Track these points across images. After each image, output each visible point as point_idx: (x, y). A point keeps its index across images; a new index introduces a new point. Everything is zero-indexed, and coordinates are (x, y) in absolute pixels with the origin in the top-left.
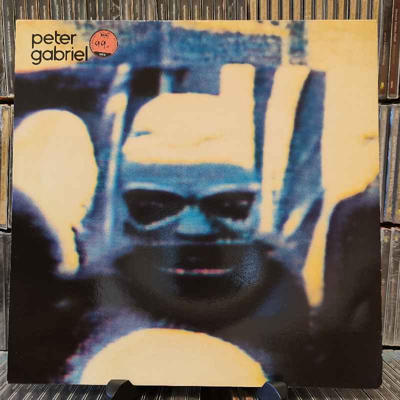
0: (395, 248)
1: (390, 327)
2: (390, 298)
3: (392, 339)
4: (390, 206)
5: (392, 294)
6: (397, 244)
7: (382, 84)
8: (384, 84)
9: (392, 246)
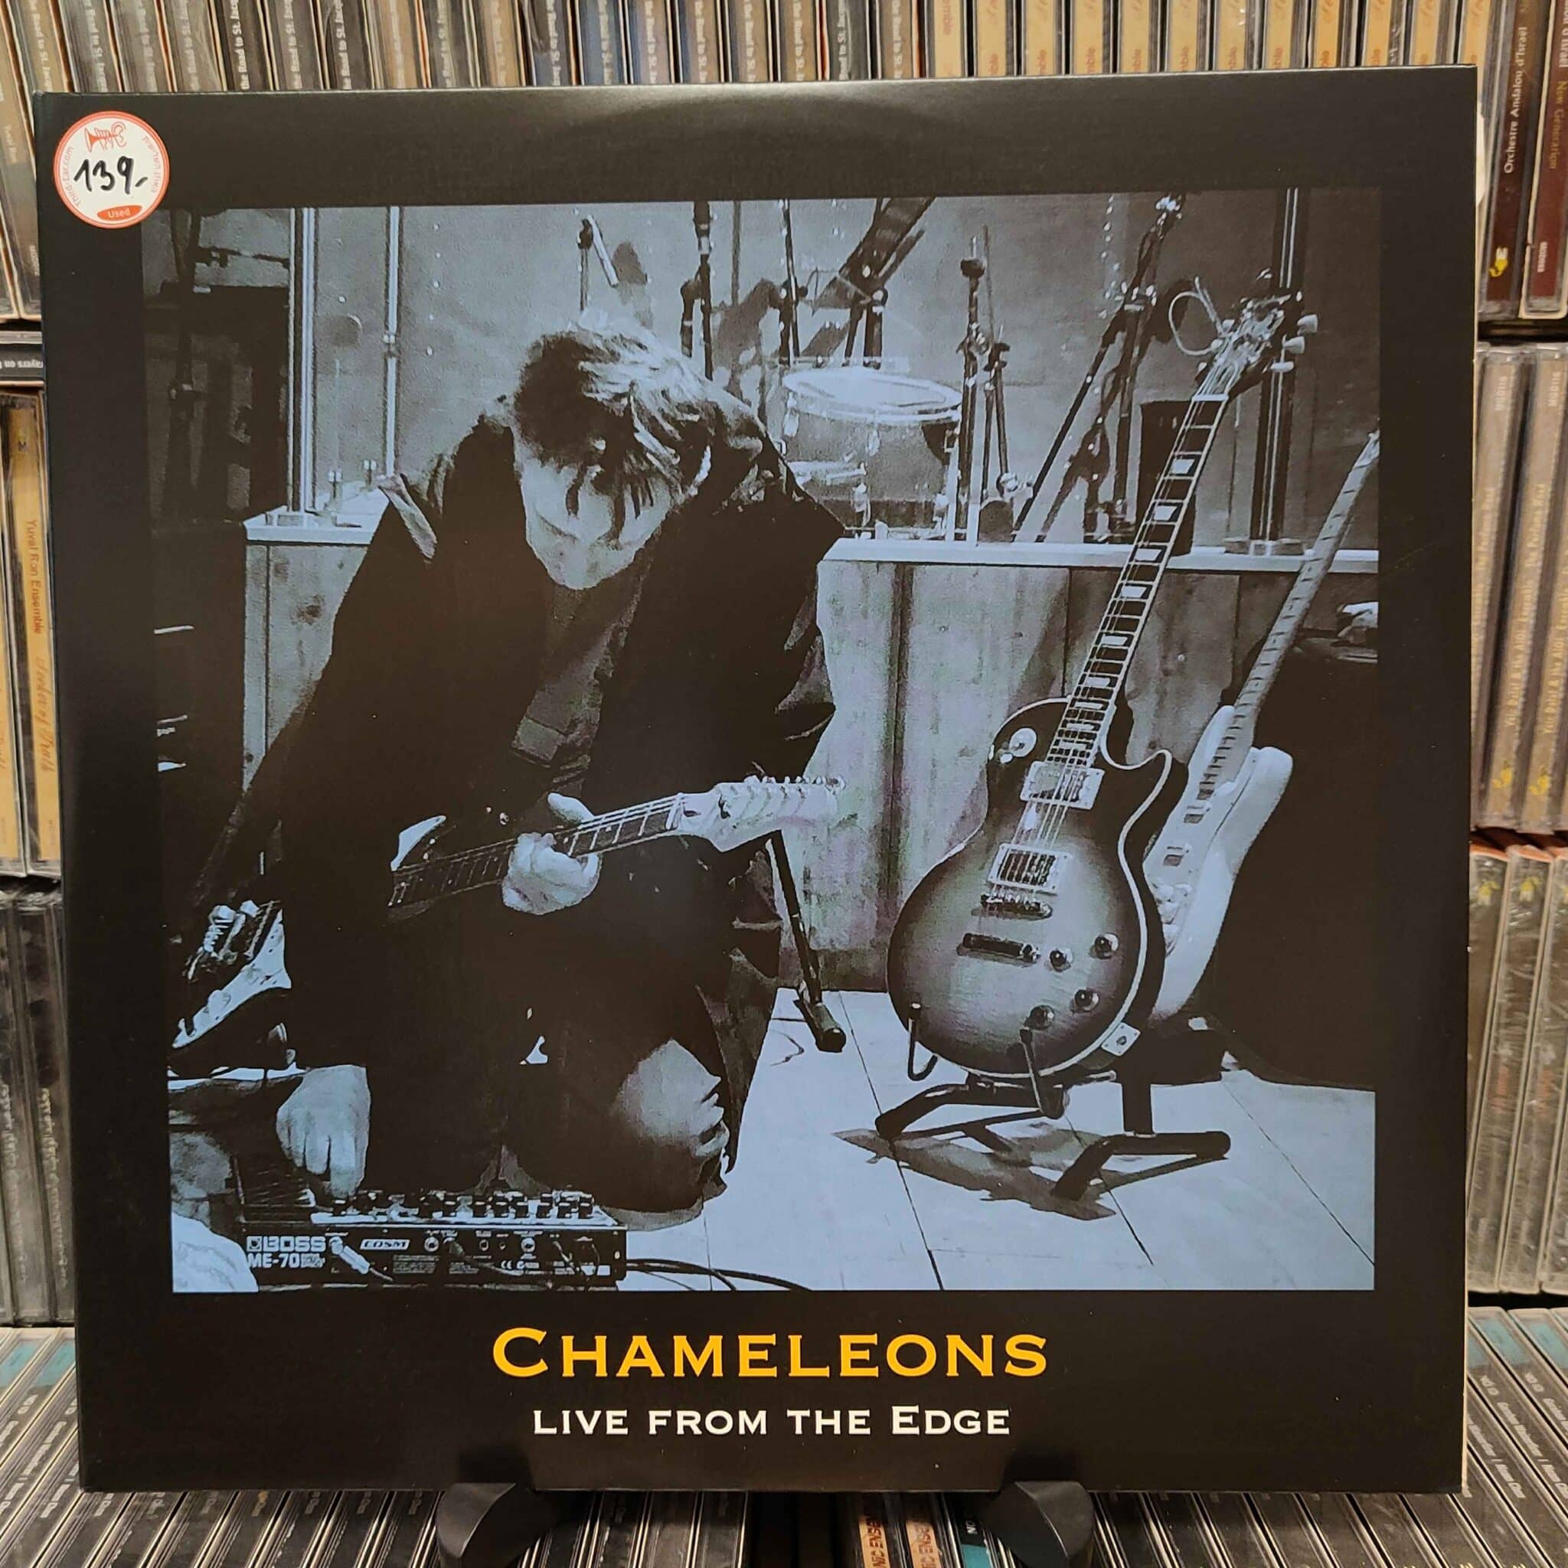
0: (1517, 929)
1: (1484, 1224)
2: (1491, 1121)
3: (1490, 1268)
4: (1506, 766)
5: (1499, 1102)
6: (1528, 913)
7: (1502, 255)
8: (1511, 257)
9: (1505, 924)
